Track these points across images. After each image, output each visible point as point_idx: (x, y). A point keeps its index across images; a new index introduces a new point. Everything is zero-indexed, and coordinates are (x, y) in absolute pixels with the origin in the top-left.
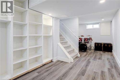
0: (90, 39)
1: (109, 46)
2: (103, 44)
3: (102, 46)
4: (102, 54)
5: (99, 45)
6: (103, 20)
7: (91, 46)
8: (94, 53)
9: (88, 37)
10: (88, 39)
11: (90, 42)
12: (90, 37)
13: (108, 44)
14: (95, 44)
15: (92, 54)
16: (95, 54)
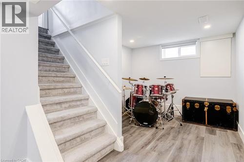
0: (169, 87)
1: (229, 110)
2: (207, 104)
3: (206, 109)
4: (203, 139)
5: (197, 106)
6: (207, 27)
7: (172, 108)
8: (179, 132)
9: (162, 83)
10: (160, 88)
11: (169, 97)
12: (169, 82)
13: (224, 105)
14: (185, 102)
15: (171, 137)
16: (180, 136)
